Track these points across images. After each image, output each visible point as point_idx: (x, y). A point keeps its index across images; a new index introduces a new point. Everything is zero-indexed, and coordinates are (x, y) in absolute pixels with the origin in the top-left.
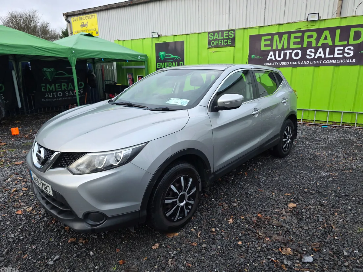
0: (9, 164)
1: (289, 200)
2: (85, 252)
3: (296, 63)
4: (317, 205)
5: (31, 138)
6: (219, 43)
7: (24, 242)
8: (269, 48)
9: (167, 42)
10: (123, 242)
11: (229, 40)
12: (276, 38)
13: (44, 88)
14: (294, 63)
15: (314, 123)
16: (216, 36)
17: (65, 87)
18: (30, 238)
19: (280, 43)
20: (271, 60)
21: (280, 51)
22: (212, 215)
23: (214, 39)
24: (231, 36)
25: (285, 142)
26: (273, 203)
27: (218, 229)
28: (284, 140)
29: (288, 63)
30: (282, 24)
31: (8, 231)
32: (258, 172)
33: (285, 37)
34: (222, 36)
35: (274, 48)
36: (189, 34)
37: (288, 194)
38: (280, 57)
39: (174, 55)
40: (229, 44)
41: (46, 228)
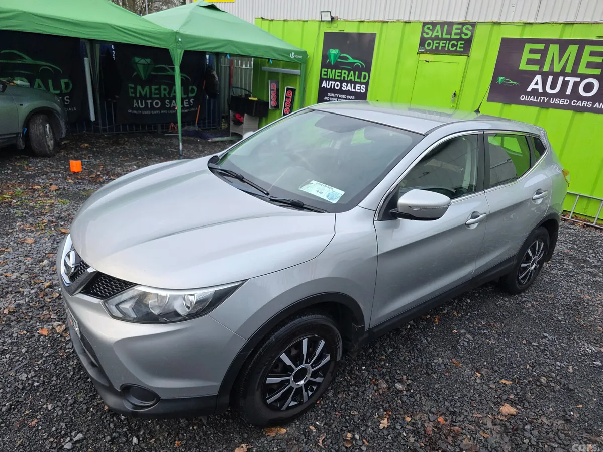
0: (53, 229)
1: (505, 397)
2: (126, 435)
3: (585, 104)
4: (557, 417)
5: (98, 183)
6: (441, 45)
7: (38, 394)
8: (536, 68)
9: (345, 32)
10: (191, 428)
11: (460, 42)
12: (554, 49)
13: (132, 91)
14: (579, 103)
15: (594, 225)
16: (437, 32)
17: (166, 93)
18: (49, 387)
19: (560, 61)
20: (535, 91)
21: (556, 76)
22: (354, 402)
23: (433, 36)
24: (466, 34)
25: (525, 268)
26: (472, 398)
27: (357, 437)
28: (523, 265)
29: (567, 102)
30: (573, 24)
31: (20, 366)
32: (459, 319)
33: (573, 50)
34: (449, 33)
35: (546, 68)
36: (387, 22)
37: (507, 383)
38: (553, 87)
39: (353, 58)
40: (458, 49)
41: (77, 372)
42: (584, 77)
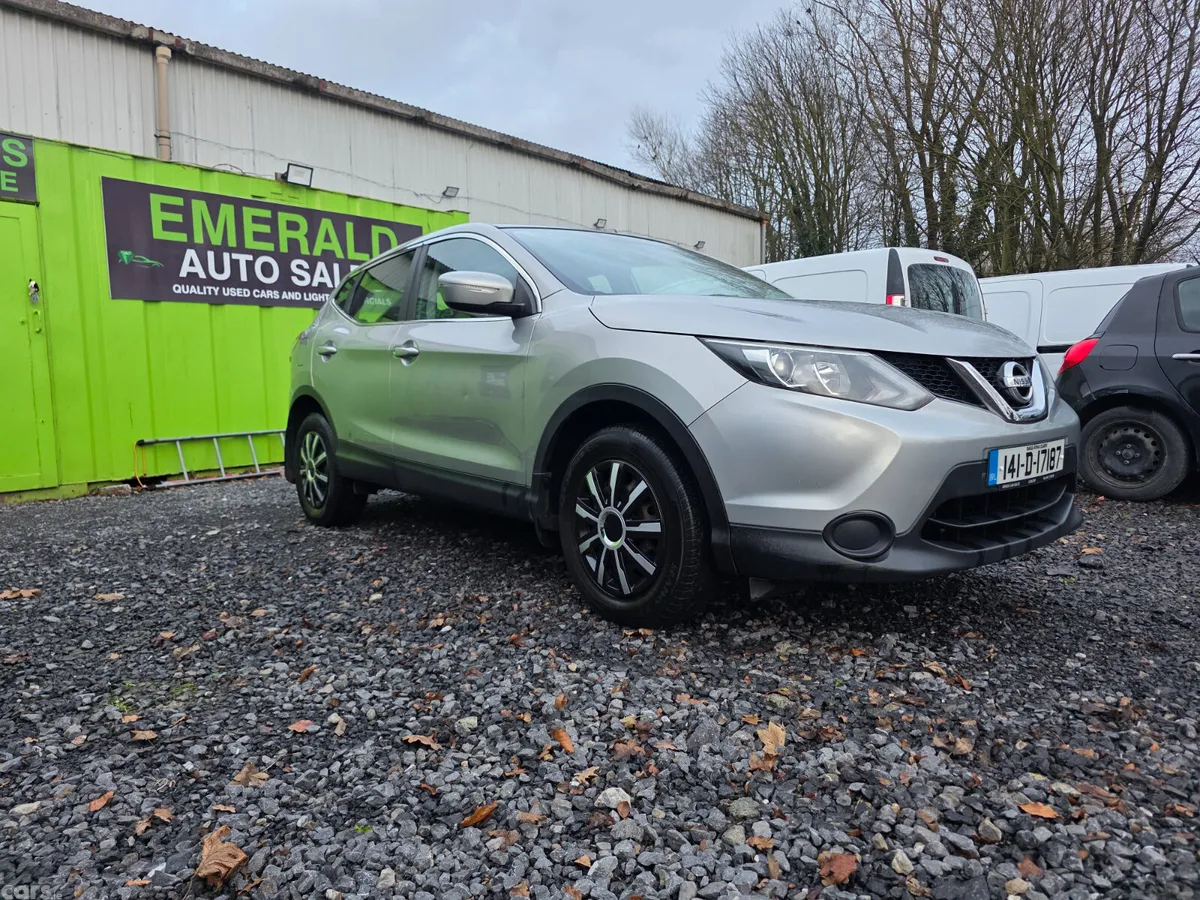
3: (270, 294)
8: (182, 237)
12: (199, 208)
14: (263, 294)
19: (215, 228)
20: (192, 278)
21: (218, 251)
24: (15, 158)
29: (246, 292)
30: (213, 171)
33: (227, 211)
35: (199, 239)
38: (220, 269)
40: (5, 188)
42: (257, 254)
